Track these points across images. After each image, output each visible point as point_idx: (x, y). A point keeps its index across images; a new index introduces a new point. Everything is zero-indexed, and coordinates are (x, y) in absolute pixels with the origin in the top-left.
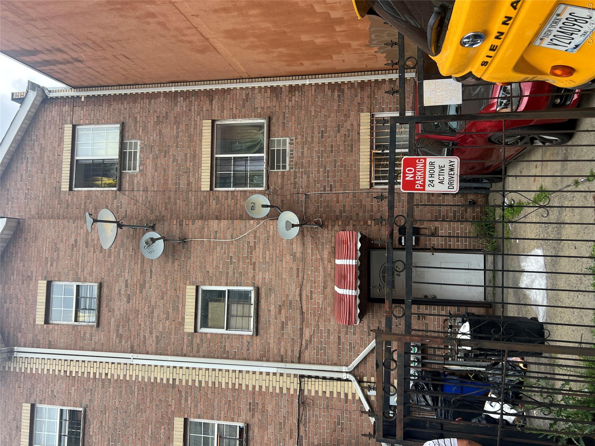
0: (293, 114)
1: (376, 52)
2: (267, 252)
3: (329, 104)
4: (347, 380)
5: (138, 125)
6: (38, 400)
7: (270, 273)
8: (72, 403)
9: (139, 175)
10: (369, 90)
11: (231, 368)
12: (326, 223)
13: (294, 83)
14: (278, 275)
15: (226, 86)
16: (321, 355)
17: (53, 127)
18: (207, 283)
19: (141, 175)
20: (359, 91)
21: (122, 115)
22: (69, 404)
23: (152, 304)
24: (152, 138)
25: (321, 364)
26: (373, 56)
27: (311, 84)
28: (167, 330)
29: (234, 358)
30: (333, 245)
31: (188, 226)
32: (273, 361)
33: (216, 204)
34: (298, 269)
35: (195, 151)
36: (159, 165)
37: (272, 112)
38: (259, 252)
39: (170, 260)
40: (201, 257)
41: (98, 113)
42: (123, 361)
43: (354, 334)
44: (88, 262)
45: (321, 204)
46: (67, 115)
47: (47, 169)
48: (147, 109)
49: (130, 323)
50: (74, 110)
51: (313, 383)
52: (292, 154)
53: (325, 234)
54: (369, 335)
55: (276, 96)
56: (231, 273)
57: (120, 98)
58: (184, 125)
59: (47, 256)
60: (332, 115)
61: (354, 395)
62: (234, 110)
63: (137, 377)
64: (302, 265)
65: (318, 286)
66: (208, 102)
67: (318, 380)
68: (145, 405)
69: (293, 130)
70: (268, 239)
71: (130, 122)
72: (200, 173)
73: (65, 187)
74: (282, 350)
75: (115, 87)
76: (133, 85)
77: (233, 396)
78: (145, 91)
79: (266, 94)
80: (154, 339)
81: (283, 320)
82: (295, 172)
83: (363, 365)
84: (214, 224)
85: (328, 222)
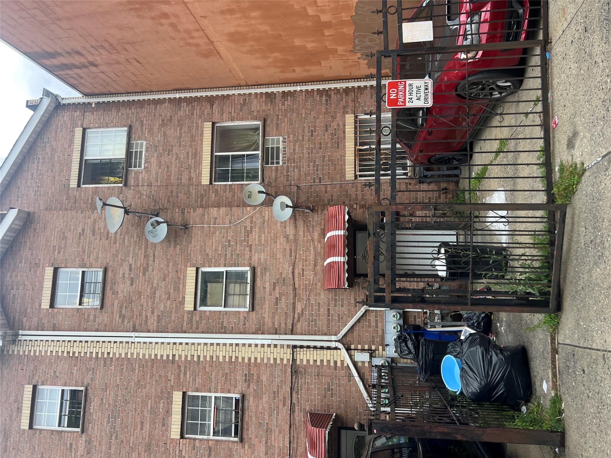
0: (286, 116)
1: (359, 58)
2: (263, 235)
3: (318, 107)
4: (336, 348)
5: (144, 127)
6: (40, 381)
7: (266, 254)
8: (74, 382)
9: (144, 172)
10: (353, 95)
11: (228, 342)
12: (316, 208)
13: (286, 89)
14: (273, 255)
15: (225, 93)
16: (312, 327)
17: (64, 130)
18: (207, 265)
19: (146, 172)
20: (344, 96)
21: (130, 119)
22: (70, 383)
23: (154, 285)
24: (157, 139)
25: (312, 334)
26: (356, 63)
27: (301, 90)
28: (168, 309)
29: (231, 333)
30: (322, 227)
31: (189, 213)
32: (268, 334)
33: (215, 197)
34: (291, 250)
35: (196, 150)
36: (163, 163)
37: (267, 115)
38: (255, 235)
39: (172, 245)
40: (202, 242)
41: (107, 117)
42: (124, 340)
43: (342, 306)
44: (94, 249)
45: (311, 194)
46: (77, 119)
47: (57, 168)
48: (153, 114)
49: (133, 304)
50: (85, 115)
51: (305, 352)
52: (285, 151)
53: (316, 218)
54: (356, 306)
55: (271, 101)
56: (229, 256)
57: (128, 104)
58: (187, 127)
59: (55, 245)
60: (321, 116)
61: (342, 362)
62: (232, 113)
63: (138, 354)
64: (295, 245)
65: (309, 264)
66: (209, 107)
67: (309, 350)
68: (145, 381)
69: (286, 130)
70: (264, 224)
71: (137, 126)
72: (200, 169)
73: (74, 183)
74: (276, 324)
75: (124, 95)
76: (140, 93)
77: (230, 368)
78: (151, 97)
79: (261, 99)
80: (156, 318)
81: (278, 296)
82: (288, 166)
83: (350, 334)
84: (214, 211)
85: (318, 207)
